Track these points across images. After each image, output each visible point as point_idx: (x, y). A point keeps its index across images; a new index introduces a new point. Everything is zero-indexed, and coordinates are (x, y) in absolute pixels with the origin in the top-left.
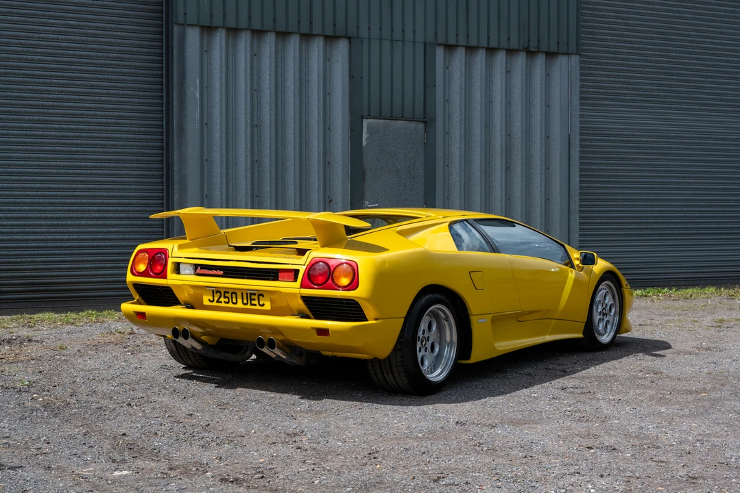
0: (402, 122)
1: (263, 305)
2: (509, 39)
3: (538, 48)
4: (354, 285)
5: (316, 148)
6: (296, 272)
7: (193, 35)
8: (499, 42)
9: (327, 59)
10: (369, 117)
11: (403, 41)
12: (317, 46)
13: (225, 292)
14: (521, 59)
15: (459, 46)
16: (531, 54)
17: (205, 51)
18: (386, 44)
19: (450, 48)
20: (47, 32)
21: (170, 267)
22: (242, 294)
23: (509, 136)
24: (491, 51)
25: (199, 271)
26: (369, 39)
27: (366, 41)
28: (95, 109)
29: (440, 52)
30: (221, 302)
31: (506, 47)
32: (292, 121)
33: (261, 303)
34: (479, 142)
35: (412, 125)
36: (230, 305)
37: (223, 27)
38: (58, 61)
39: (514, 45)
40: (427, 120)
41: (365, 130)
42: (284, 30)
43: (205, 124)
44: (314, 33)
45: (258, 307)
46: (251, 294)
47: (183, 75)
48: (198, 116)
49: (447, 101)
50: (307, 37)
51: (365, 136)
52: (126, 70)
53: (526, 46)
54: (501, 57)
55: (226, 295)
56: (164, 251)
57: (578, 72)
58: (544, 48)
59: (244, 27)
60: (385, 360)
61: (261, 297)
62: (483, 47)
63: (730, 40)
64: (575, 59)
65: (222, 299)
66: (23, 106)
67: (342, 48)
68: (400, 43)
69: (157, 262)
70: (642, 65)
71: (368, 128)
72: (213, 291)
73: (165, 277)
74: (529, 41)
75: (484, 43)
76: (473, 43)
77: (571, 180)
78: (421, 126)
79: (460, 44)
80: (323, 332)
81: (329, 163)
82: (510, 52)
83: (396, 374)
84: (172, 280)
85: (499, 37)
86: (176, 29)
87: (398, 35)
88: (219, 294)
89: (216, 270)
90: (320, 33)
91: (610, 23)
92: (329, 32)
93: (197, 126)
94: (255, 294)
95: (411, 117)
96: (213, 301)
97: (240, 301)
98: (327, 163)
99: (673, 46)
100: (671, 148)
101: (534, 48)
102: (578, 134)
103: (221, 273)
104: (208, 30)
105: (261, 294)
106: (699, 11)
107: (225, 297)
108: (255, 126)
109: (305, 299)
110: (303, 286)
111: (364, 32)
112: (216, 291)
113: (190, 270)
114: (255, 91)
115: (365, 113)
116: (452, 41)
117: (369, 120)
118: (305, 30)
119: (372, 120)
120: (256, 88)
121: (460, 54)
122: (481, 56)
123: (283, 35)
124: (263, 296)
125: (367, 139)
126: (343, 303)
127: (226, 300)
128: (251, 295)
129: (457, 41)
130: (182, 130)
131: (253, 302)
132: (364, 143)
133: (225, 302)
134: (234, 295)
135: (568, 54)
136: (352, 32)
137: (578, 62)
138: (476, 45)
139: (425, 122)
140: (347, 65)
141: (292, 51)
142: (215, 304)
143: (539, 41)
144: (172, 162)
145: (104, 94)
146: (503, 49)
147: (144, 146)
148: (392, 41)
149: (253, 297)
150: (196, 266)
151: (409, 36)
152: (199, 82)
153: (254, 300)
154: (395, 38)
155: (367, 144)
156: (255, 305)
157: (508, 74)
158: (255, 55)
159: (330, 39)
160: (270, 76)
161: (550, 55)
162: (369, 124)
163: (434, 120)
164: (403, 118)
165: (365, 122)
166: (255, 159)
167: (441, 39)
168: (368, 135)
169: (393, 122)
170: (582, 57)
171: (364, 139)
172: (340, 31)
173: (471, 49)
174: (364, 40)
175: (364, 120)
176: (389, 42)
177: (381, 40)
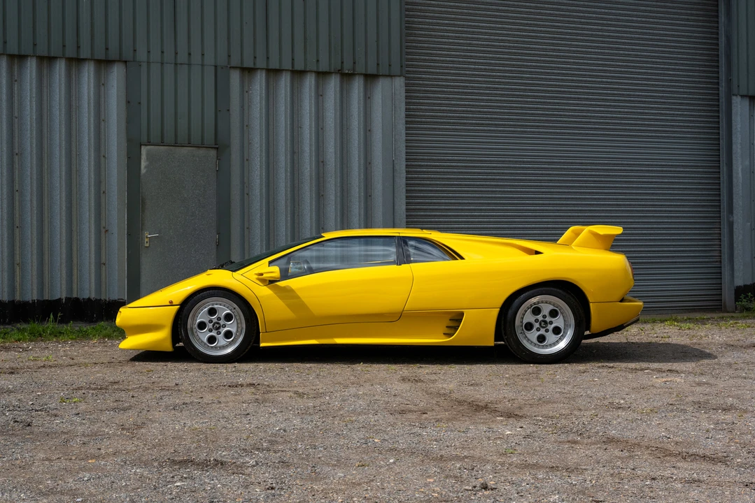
0: (189, 149)
2: (318, 61)
3: (354, 69)
5: (87, 176)
8: (306, 65)
9: (100, 85)
10: (149, 143)
11: (189, 65)
12: (88, 73)
14: (334, 82)
15: (258, 69)
16: (347, 76)
18: (169, 69)
19: (248, 71)
23: (320, 163)
26: (148, 63)
27: (144, 66)
29: (235, 77)
31: (315, 69)
34: (284, 169)
35: (202, 152)
39: (324, 67)
40: (220, 147)
41: (144, 157)
42: (46, 54)
44: (82, 57)
49: (245, 127)
50: (75, 62)
51: (143, 164)
53: (340, 68)
57: (404, 94)
58: (360, 68)
62: (287, 70)
64: (399, 83)
67: (116, 75)
68: (186, 66)
71: (147, 156)
74: (342, 63)
75: (287, 65)
76: (274, 64)
77: (396, 208)
78: (213, 153)
79: (258, 67)
81: (104, 192)
82: (322, 75)
85: (305, 60)
87: (182, 57)
90: (89, 57)
91: (450, 44)
92: (101, 56)
95: (200, 143)
98: (102, 192)
101: (349, 70)
102: (404, 159)
108: (16, 155)
111: (142, 55)
114: (15, 118)
115: (144, 139)
116: (248, 63)
117: (149, 147)
118: (71, 53)
119: (153, 147)
120: (17, 115)
121: (260, 79)
122: (285, 81)
125: (145, 167)
129: (254, 64)
132: (143, 171)
135: (390, 76)
136: (127, 55)
137: (403, 84)
138: (278, 68)
139: (217, 148)
140: (123, 90)
141: (57, 76)
143: (354, 63)
146: (311, 71)
148: (176, 64)
151: (196, 58)
154: (179, 62)
155: (147, 171)
157: (321, 98)
158: (15, 81)
159: (104, 63)
160: (30, 102)
161: (370, 78)
162: (149, 151)
163: (228, 146)
164: (189, 144)
165: (144, 150)
167: (235, 61)
168: (147, 163)
169: (178, 149)
170: (407, 78)
171: (143, 167)
172: (113, 54)
173: (273, 73)
174: (142, 63)
175: (143, 147)
176: (173, 65)
177: (162, 64)
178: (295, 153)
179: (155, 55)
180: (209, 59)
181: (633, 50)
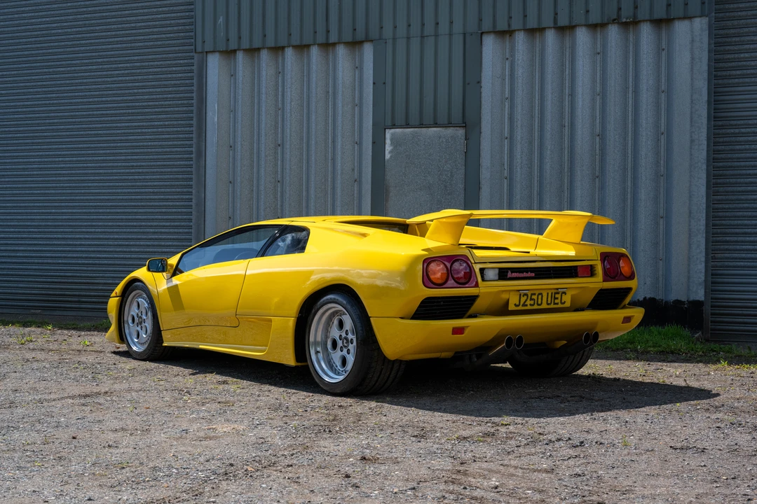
0: (435, 129)
2: (587, 12)
3: (635, 16)
7: (213, 62)
10: (394, 126)
11: (436, 36)
12: (338, 55)
14: (613, 32)
15: (514, 30)
17: (232, 75)
18: (415, 43)
24: (563, 30)
26: (394, 39)
27: (390, 42)
29: (489, 41)
31: (585, 22)
35: (448, 132)
37: (241, 50)
39: (595, 18)
40: (469, 124)
41: (388, 141)
43: (230, 147)
44: (332, 42)
48: (215, 139)
50: (326, 47)
51: (388, 148)
53: (615, 17)
57: (706, 40)
59: (260, 47)
62: (550, 28)
64: (700, 24)
68: (433, 38)
71: (391, 140)
74: (620, 9)
76: (533, 23)
78: (461, 132)
82: (595, 27)
85: (571, 12)
87: (429, 29)
90: (339, 40)
92: (349, 38)
93: (215, 150)
95: (446, 122)
101: (627, 19)
104: (229, 54)
108: (278, 145)
111: (388, 32)
115: (389, 123)
116: (502, 26)
117: (393, 131)
118: (322, 39)
119: (397, 130)
120: (280, 106)
123: (302, 49)
125: (390, 152)
129: (509, 25)
132: (388, 156)
135: (687, 18)
136: (374, 33)
137: (705, 26)
138: (539, 26)
139: (466, 127)
141: (311, 63)
143: (636, 7)
146: (581, 25)
148: (422, 37)
151: (444, 28)
152: (218, 106)
154: (425, 34)
155: (391, 157)
162: (392, 134)
163: (478, 124)
164: (436, 125)
165: (389, 133)
166: (278, 179)
167: (487, 26)
168: (391, 148)
169: (424, 130)
171: (387, 152)
172: (360, 35)
173: (533, 32)
175: (387, 131)
176: (419, 39)
177: (408, 38)
179: (402, 31)
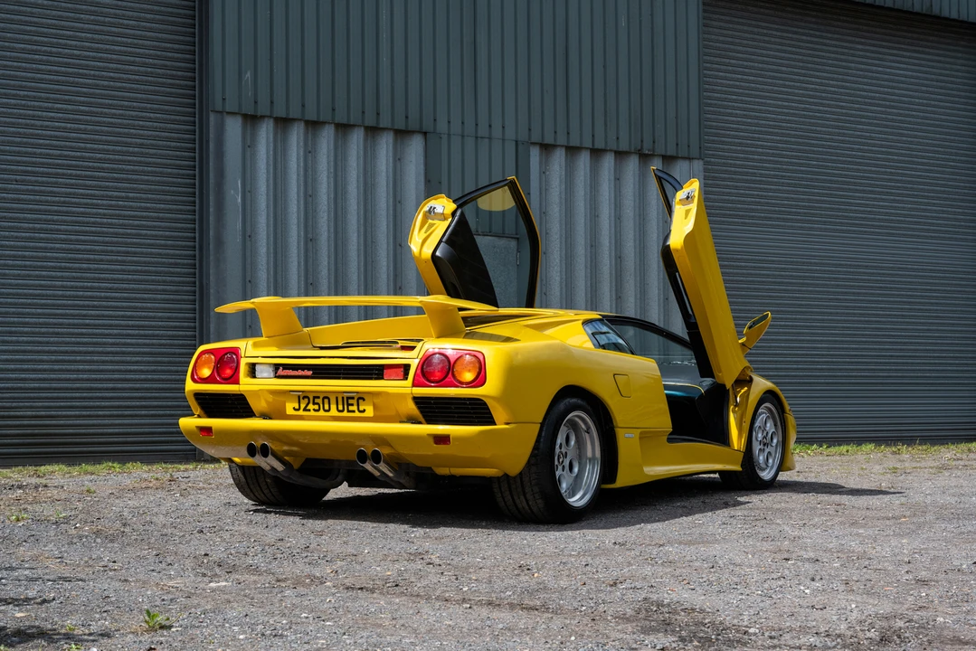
0: (490, 238)
1: (364, 411)
2: (618, 138)
3: (653, 150)
4: (480, 380)
5: (384, 269)
6: (407, 367)
7: (234, 127)
8: (606, 142)
9: (398, 159)
11: (490, 138)
12: (385, 143)
13: (315, 398)
14: (632, 164)
15: (557, 146)
16: (644, 157)
17: (249, 146)
18: (470, 142)
19: (547, 148)
20: (52, 119)
21: (243, 369)
22: (337, 398)
23: (619, 258)
24: (596, 153)
25: (280, 372)
26: (449, 135)
27: (445, 137)
28: (111, 216)
29: (535, 153)
30: (309, 410)
31: (615, 148)
32: (356, 234)
33: (361, 408)
34: (583, 265)
35: (502, 242)
36: (322, 413)
37: (270, 117)
38: (65, 156)
39: (624, 147)
40: (520, 236)
42: (345, 121)
43: (248, 237)
44: (381, 126)
45: (357, 414)
46: (348, 398)
47: (221, 174)
48: (239, 226)
49: (543, 214)
50: (373, 131)
52: (149, 169)
53: (639, 148)
54: (608, 161)
55: (316, 401)
56: (235, 351)
58: (660, 150)
59: (295, 117)
60: (515, 477)
61: (361, 401)
62: (587, 148)
63: (882, 146)
64: (697, 166)
65: (311, 406)
66: (22, 211)
67: (415, 147)
68: (487, 140)
69: (226, 365)
70: (777, 175)
72: (299, 397)
73: (237, 382)
74: (642, 141)
75: (588, 143)
76: (575, 142)
78: (513, 244)
79: (559, 144)
80: (442, 440)
81: (400, 288)
82: (620, 155)
83: (529, 496)
84: (246, 385)
85: (606, 137)
86: (212, 117)
87: (483, 131)
88: (306, 400)
89: (303, 370)
90: (389, 126)
92: (400, 125)
93: (239, 239)
94: (353, 398)
95: (501, 232)
96: (298, 410)
97: (333, 407)
98: (397, 288)
99: (814, 152)
100: (814, 277)
101: (648, 150)
103: (310, 373)
104: (251, 120)
105: (361, 398)
106: (844, 111)
107: (314, 404)
108: (310, 240)
109: (419, 401)
110: (415, 384)
111: (442, 126)
112: (303, 397)
113: (269, 372)
114: (309, 196)
116: (549, 140)
118: (370, 121)
120: (310, 193)
121: (559, 157)
122: (584, 160)
123: (343, 128)
124: (364, 400)
126: (465, 404)
127: (316, 407)
128: (348, 400)
129: (555, 140)
130: (220, 242)
131: (351, 408)
133: (314, 410)
134: (326, 401)
135: (690, 159)
136: (428, 126)
137: (701, 168)
138: (578, 145)
139: (518, 239)
140: (422, 167)
141: (355, 147)
142: (301, 412)
143: (654, 142)
144: (208, 284)
145: (123, 198)
146: (611, 150)
147: (171, 264)
148: (477, 138)
149: (350, 401)
150: (277, 367)
151: (497, 132)
152: (241, 184)
153: (352, 405)
154: (479, 135)
156: (354, 411)
157: (618, 182)
158: (310, 152)
159: (402, 134)
160: (328, 177)
161: (668, 159)
164: (490, 233)
166: (310, 281)
167: (536, 137)
169: (480, 238)
170: (706, 163)
172: (413, 125)
173: (572, 150)
174: (442, 136)
176: (474, 138)
177: (463, 136)
178: (593, 245)
179: (456, 127)
180: (510, 134)
181: (915, 137)
